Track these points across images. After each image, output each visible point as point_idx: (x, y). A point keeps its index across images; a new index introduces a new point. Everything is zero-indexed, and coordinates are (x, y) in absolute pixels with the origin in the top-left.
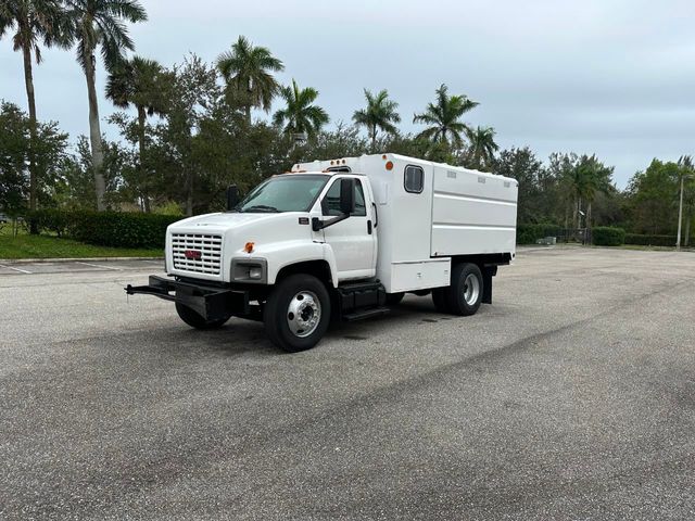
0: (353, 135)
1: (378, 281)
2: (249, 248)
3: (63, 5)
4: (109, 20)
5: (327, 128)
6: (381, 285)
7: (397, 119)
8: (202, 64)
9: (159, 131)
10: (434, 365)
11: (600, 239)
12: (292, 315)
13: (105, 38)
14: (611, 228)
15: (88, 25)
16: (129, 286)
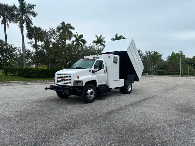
0: (94, 47)
1: (107, 85)
2: (78, 78)
3: (15, 12)
4: (27, 17)
5: (86, 45)
6: (108, 86)
7: (105, 42)
8: (54, 29)
9: (42, 46)
10: (123, 105)
11: (160, 73)
12: (88, 94)
13: (26, 21)
14: (163, 71)
15: (22, 18)
16: (46, 88)
